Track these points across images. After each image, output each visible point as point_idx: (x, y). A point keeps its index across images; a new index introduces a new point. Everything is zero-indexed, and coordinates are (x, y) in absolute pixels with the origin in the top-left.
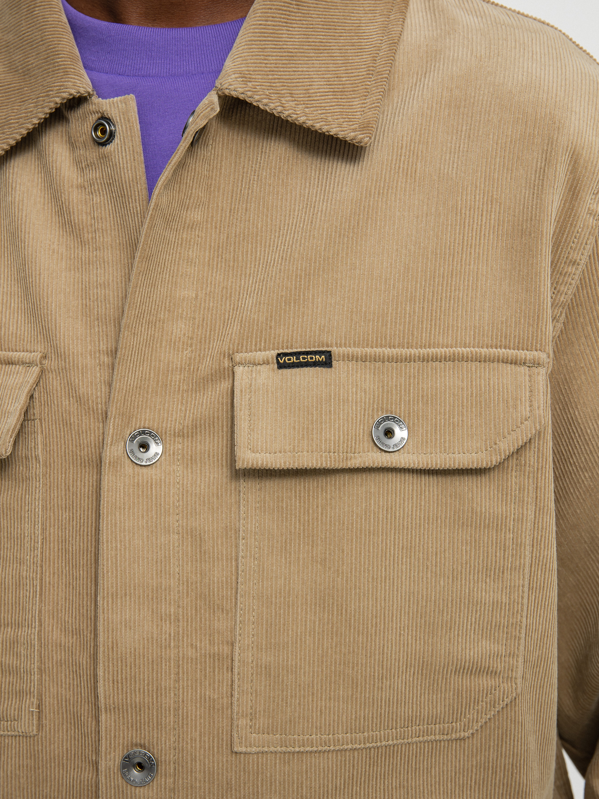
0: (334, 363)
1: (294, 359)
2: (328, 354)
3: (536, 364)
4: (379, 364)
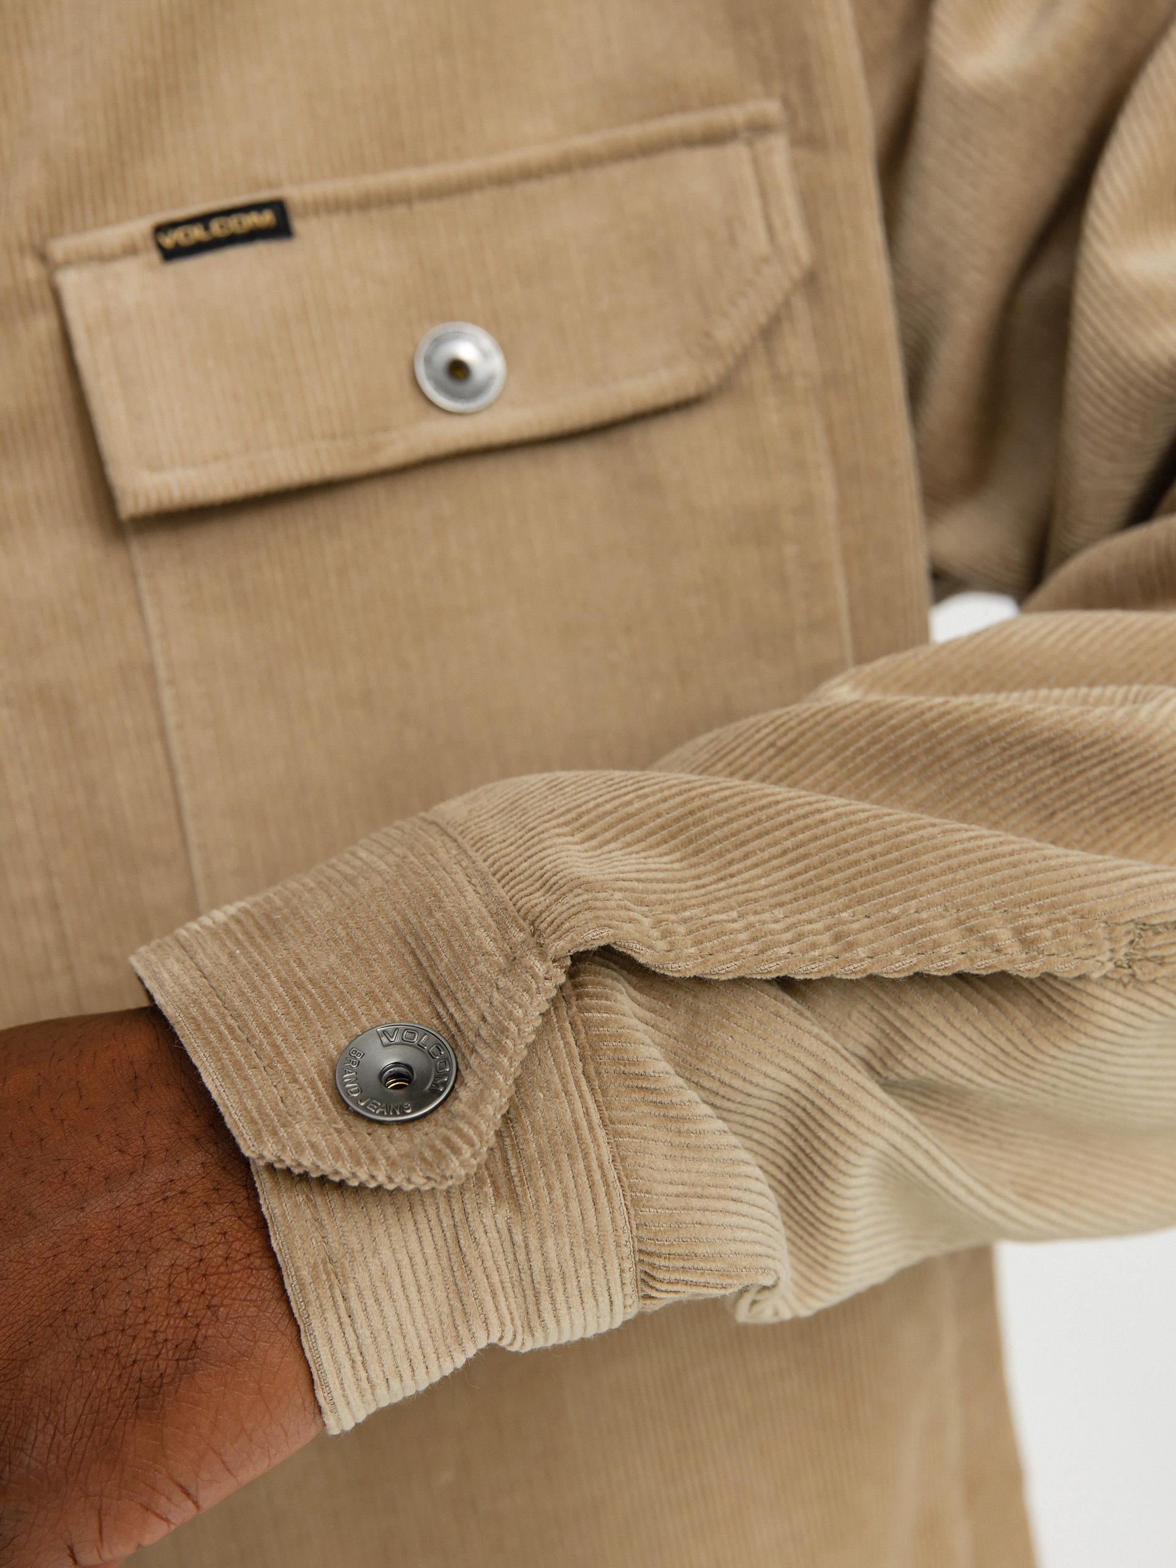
0: (298, 225)
1: (197, 233)
2: (279, 207)
3: (760, 128)
4: (400, 211)
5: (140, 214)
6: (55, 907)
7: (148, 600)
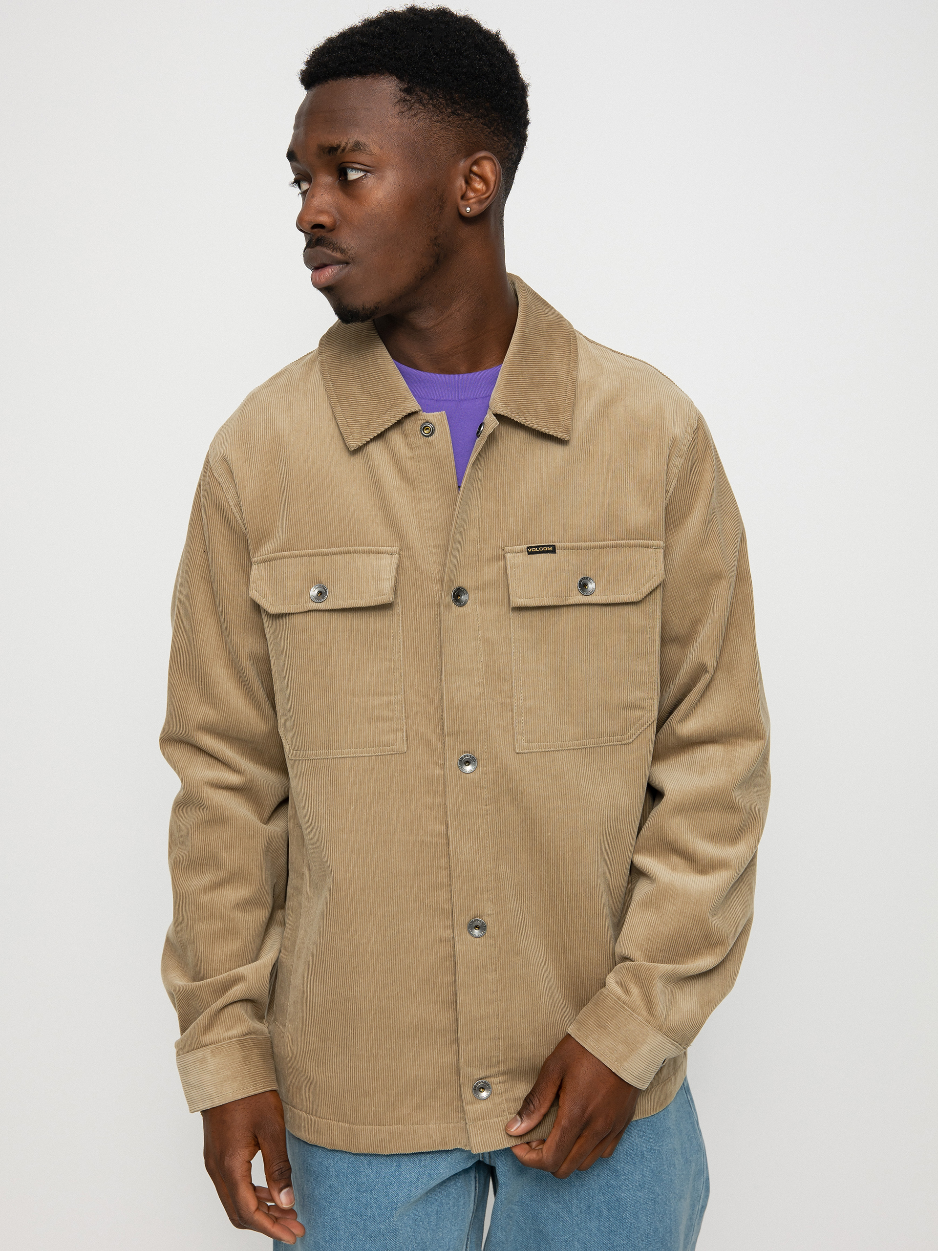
0: (557, 551)
1: (536, 549)
2: (554, 547)
3: (658, 547)
4: (579, 551)
5: (525, 544)
7: (512, 624)
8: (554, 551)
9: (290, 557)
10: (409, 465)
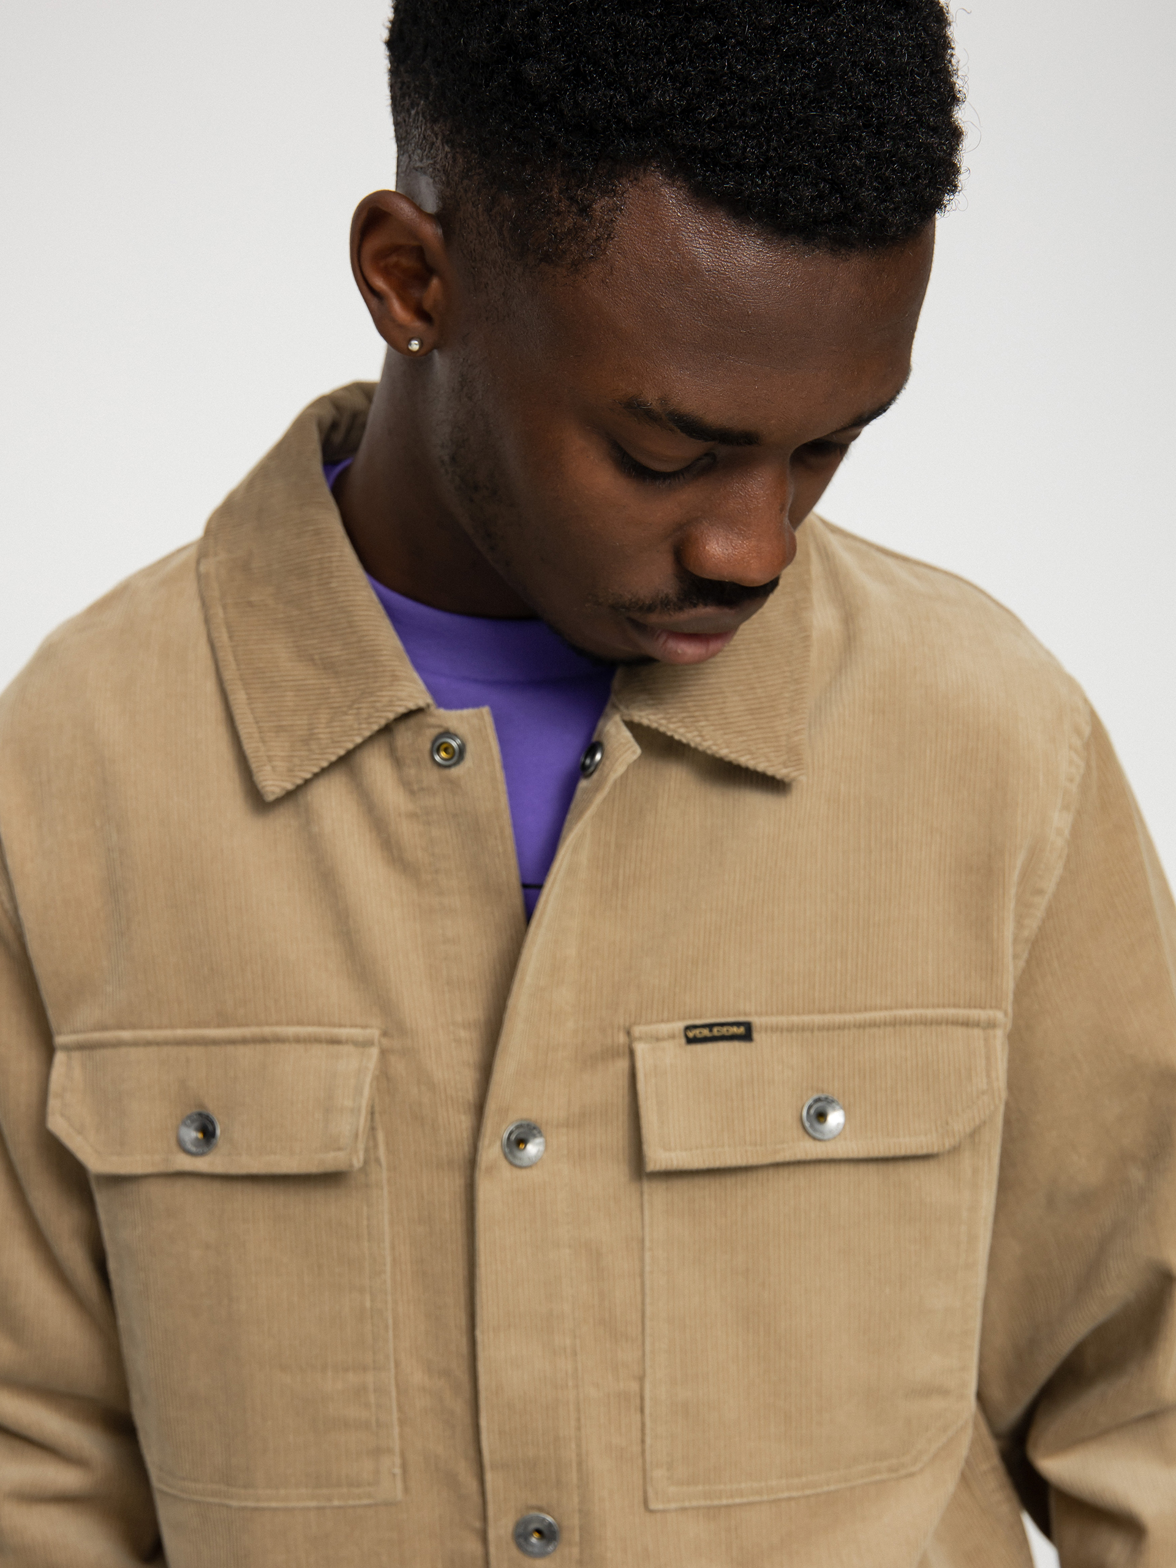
0: (755, 1035)
1: (706, 1032)
2: (748, 1026)
4: (807, 1034)
5: (679, 1019)
6: (575, 1353)
7: (646, 1206)
8: (747, 1033)
9: (135, 1044)
10: (407, 832)
